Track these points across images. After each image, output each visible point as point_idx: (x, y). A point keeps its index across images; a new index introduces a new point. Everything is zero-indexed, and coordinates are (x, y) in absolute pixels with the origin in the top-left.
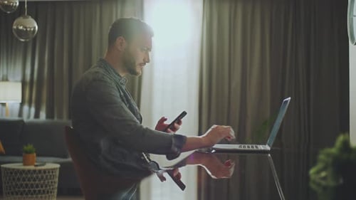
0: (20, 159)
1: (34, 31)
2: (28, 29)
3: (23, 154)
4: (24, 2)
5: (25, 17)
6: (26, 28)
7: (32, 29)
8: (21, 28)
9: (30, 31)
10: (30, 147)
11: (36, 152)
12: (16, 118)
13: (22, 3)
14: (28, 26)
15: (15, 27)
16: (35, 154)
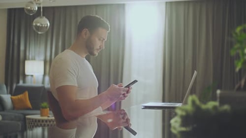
0: (39, 112)
1: (47, 27)
2: (43, 26)
3: (41, 109)
4: (40, 8)
5: (41, 18)
6: (42, 25)
7: (46, 25)
8: (39, 24)
9: (44, 27)
10: (45, 104)
11: (49, 108)
12: (40, 85)
13: (39, 8)
14: (43, 23)
15: (34, 24)
16: (48, 109)
